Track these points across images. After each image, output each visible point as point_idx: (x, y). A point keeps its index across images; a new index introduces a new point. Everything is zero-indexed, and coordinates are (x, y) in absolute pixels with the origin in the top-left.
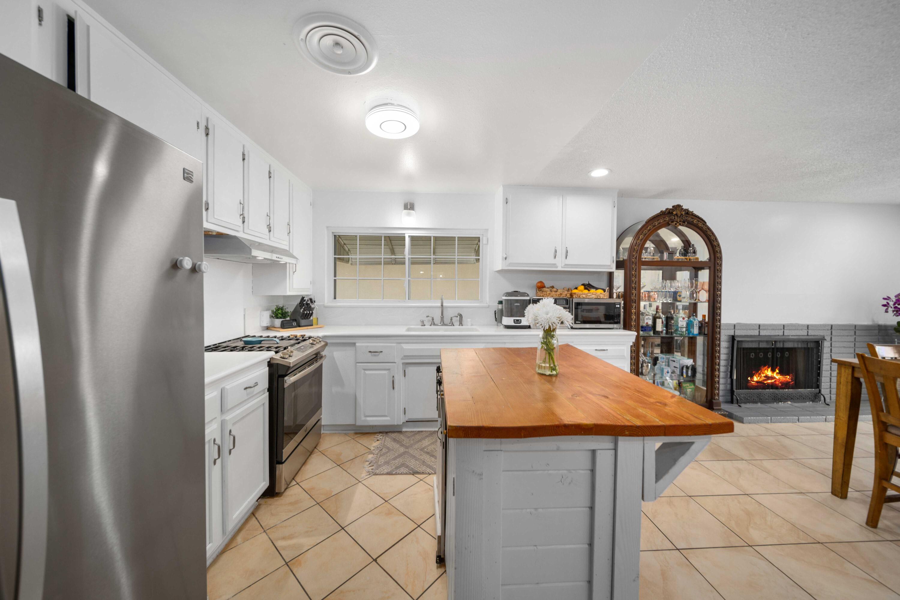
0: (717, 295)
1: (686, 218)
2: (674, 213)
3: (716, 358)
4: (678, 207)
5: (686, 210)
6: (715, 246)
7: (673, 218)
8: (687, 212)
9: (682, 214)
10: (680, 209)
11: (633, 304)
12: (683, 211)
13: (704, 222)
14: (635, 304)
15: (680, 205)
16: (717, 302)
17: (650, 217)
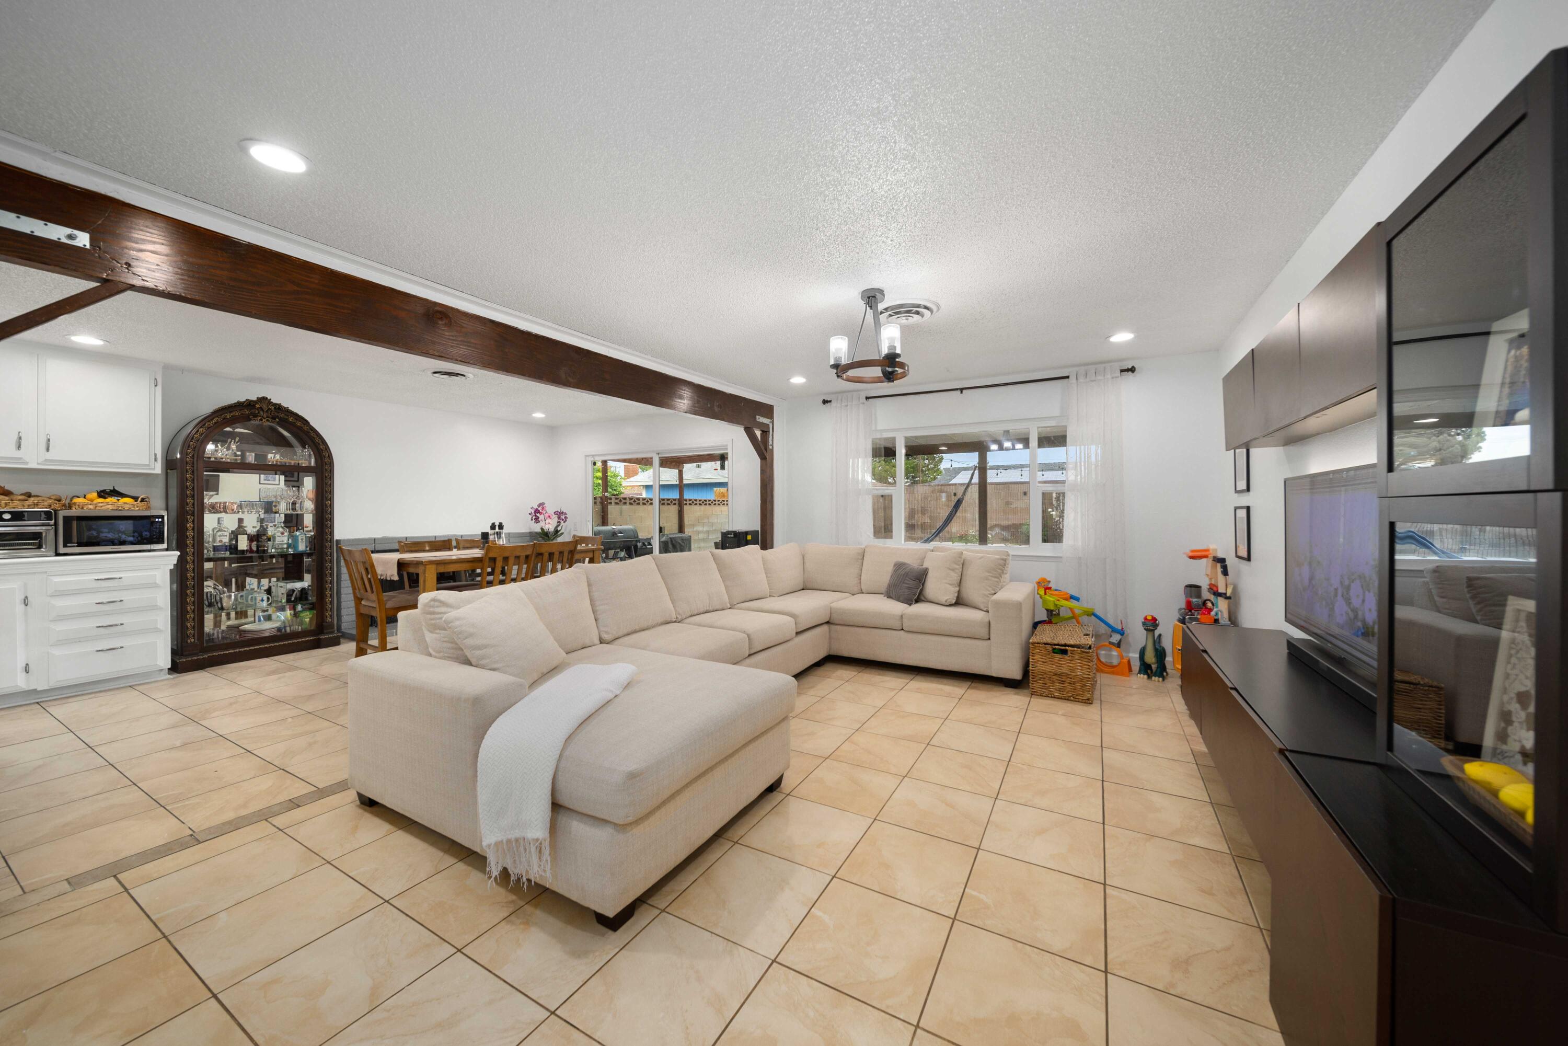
0: (326, 505)
1: (276, 414)
2: (257, 406)
3: (326, 575)
4: (263, 400)
5: (276, 404)
6: (322, 450)
7: (257, 412)
8: (278, 407)
9: (270, 409)
10: (267, 402)
11: (188, 517)
12: (272, 405)
13: (306, 422)
14: (192, 517)
15: (267, 398)
16: (326, 512)
17: (220, 406)
